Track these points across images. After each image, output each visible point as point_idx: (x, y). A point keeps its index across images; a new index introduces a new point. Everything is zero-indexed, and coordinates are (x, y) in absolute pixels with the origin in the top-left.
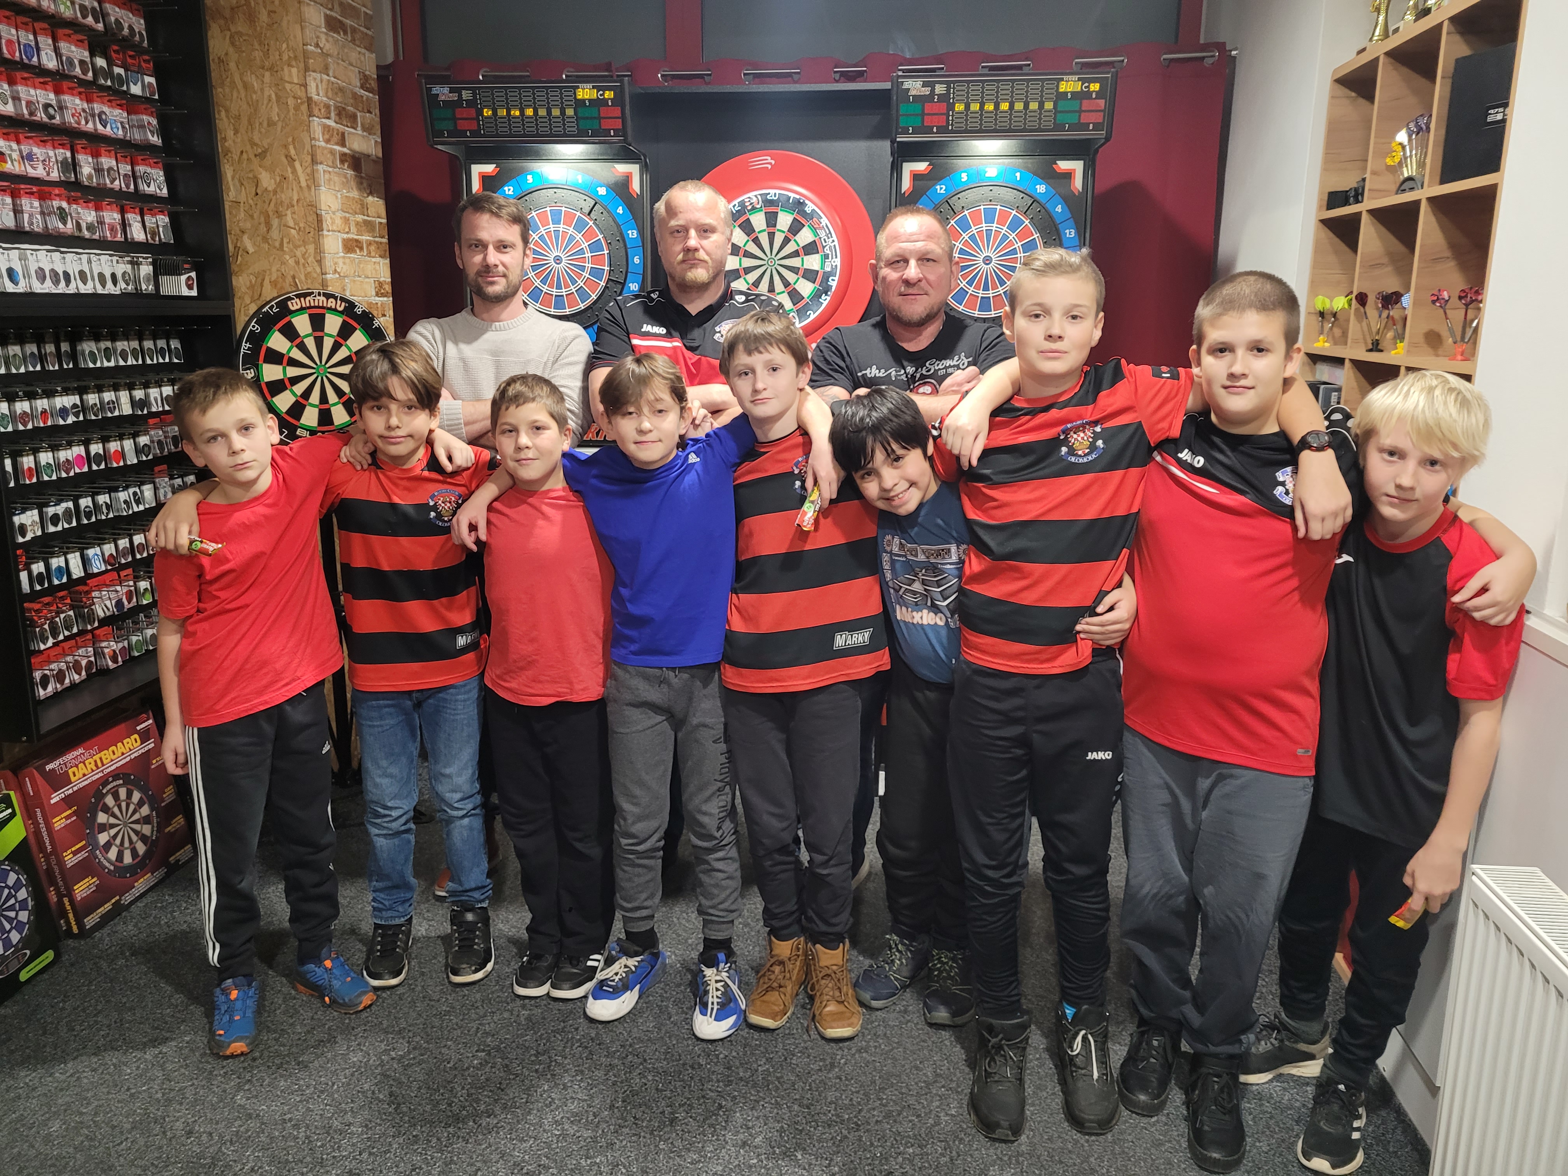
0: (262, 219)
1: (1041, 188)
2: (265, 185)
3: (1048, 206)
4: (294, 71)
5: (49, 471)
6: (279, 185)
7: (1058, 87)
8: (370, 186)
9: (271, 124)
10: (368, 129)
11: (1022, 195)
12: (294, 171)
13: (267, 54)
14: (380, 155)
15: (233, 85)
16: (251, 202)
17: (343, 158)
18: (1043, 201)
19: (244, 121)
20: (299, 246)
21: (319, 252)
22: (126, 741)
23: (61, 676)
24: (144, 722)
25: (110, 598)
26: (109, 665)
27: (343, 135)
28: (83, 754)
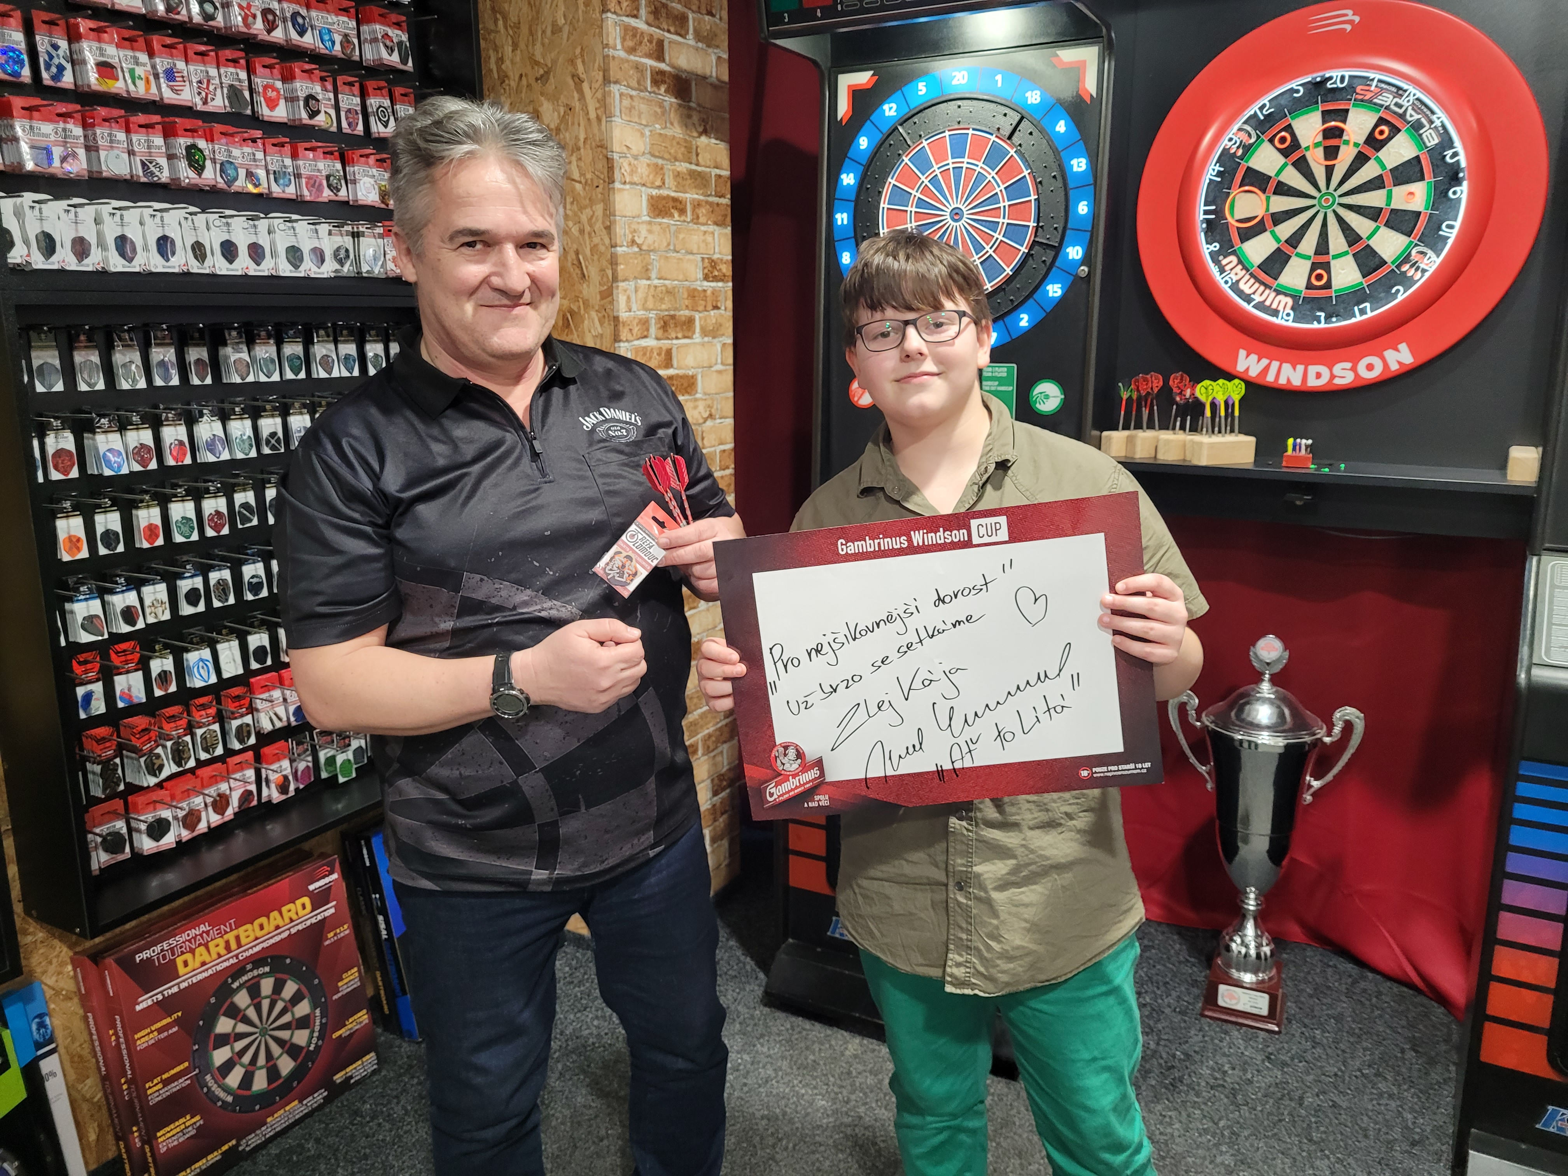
5: (185, 529)
6: (563, 119)
8: (704, 121)
9: (556, 30)
10: (706, 39)
12: (582, 97)
14: (726, 78)
17: (658, 78)
20: (585, 207)
21: (609, 213)
22: (284, 909)
23: (191, 819)
24: (323, 877)
25: (285, 700)
26: (276, 797)
27: (660, 43)
28: (208, 933)
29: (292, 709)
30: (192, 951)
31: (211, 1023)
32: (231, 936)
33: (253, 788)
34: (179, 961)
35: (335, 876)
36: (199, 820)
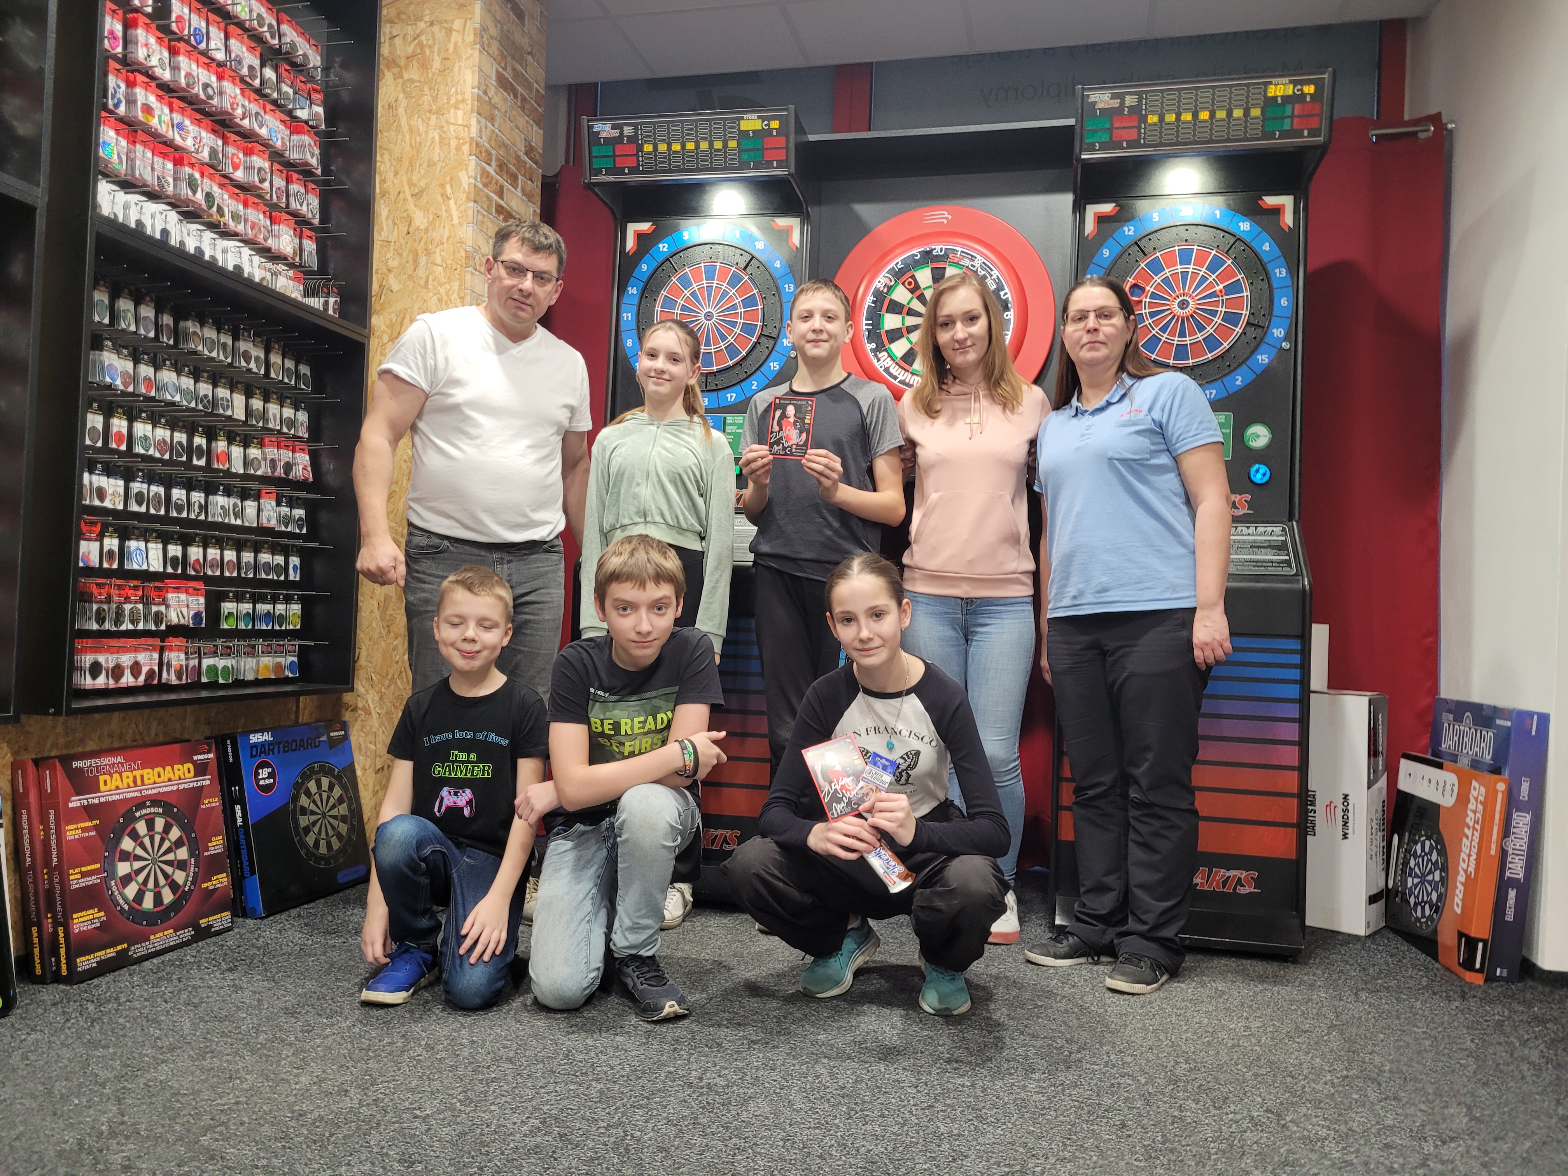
0: (411, 257)
1: (1245, 226)
2: (417, 224)
3: (1253, 244)
4: (460, 113)
5: (145, 444)
6: (431, 223)
7: (1265, 91)
9: (431, 164)
10: (528, 196)
11: (1222, 234)
12: (449, 209)
13: (435, 99)
15: (399, 130)
16: (402, 241)
18: (1248, 239)
19: (406, 163)
20: (444, 284)
21: (464, 287)
22: (176, 767)
23: (117, 672)
24: (204, 753)
25: (188, 606)
26: (174, 680)
27: (502, 187)
28: (122, 764)
29: (192, 613)
30: (111, 775)
31: (118, 840)
32: (138, 773)
33: (156, 668)
34: (102, 779)
35: (211, 756)
36: (122, 675)
